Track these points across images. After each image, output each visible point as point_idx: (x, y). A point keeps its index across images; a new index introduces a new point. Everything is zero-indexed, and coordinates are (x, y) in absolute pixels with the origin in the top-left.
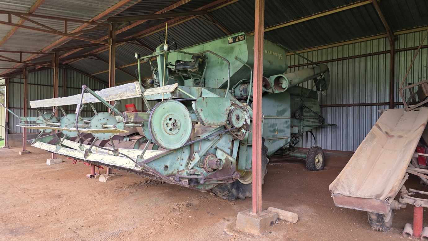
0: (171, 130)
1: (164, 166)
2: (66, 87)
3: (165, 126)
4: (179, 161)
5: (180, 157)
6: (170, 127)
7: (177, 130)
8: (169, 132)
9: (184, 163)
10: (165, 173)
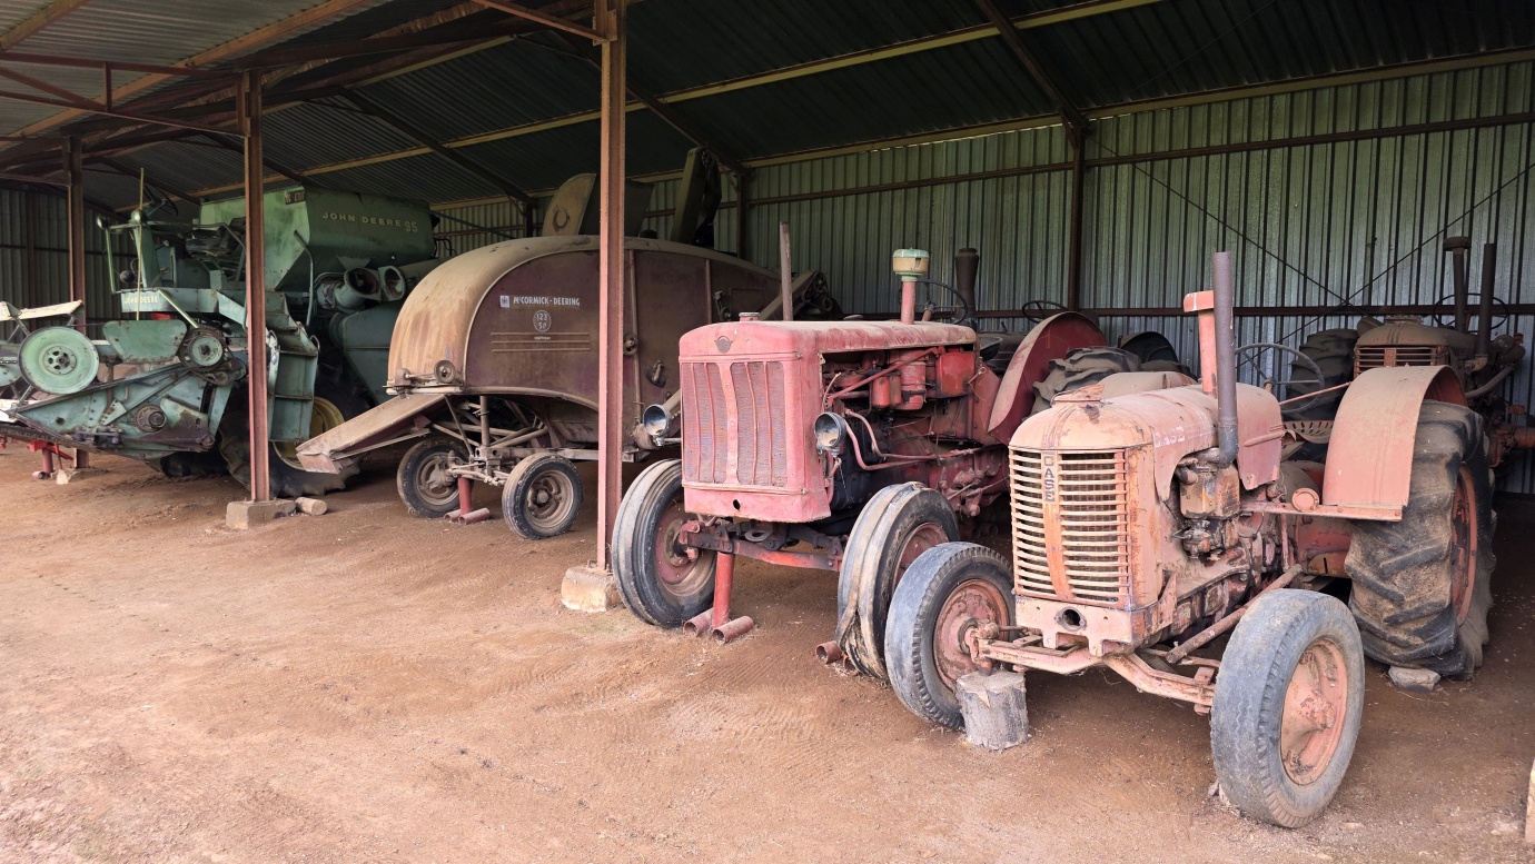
0: (57, 367)
1: (55, 418)
2: (36, 248)
3: (47, 363)
4: (86, 413)
5: (87, 407)
6: (55, 364)
7: (69, 368)
8: (55, 370)
9: (96, 416)
10: (60, 428)
